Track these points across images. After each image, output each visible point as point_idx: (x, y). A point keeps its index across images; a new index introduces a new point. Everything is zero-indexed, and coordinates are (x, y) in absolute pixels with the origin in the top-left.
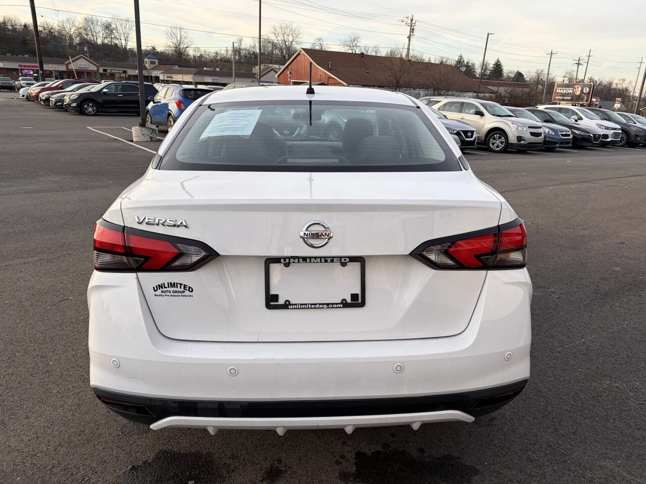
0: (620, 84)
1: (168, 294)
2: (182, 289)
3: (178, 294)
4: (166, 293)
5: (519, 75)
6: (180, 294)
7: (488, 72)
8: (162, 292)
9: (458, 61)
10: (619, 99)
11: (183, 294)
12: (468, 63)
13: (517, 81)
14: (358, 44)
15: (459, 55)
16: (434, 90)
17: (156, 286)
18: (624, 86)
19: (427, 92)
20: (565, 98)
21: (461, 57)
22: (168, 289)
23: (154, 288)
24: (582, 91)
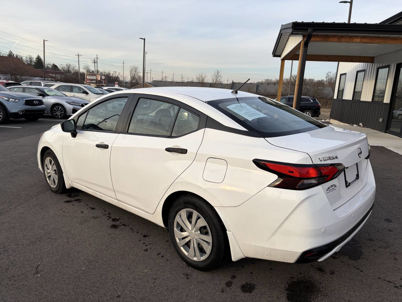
0: (114, 74)
2: (334, 187)
4: (330, 191)
5: (55, 66)
6: (333, 189)
7: (33, 64)
9: (9, 55)
12: (17, 56)
13: (55, 70)
16: (11, 75)
17: (327, 189)
18: (116, 75)
19: (6, 76)
20: (93, 82)
21: (11, 52)
22: (330, 189)
24: (101, 78)
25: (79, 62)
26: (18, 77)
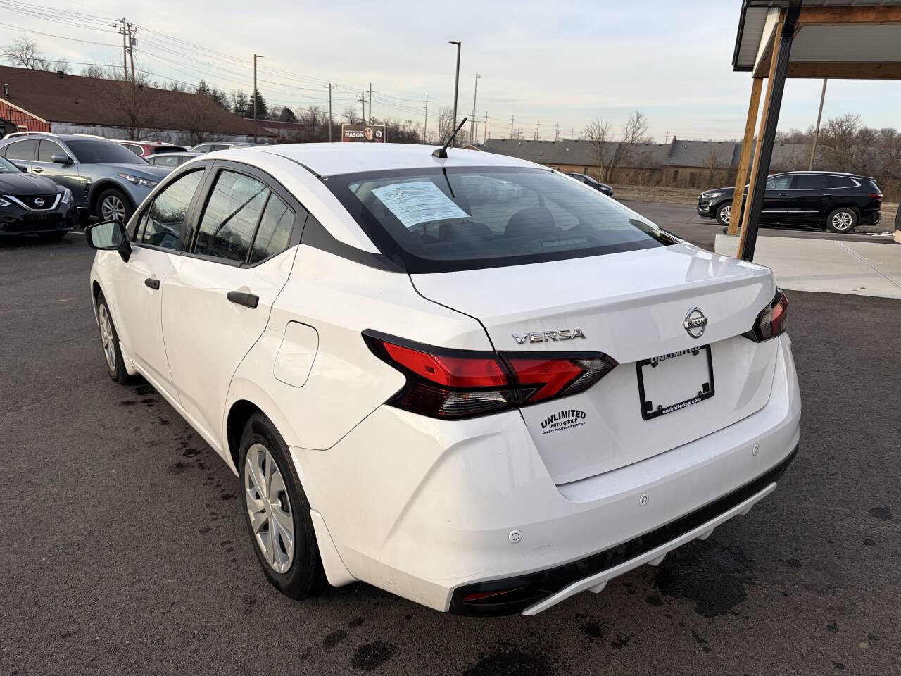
0: (407, 126)
1: (560, 427)
2: (575, 417)
3: (569, 425)
4: (557, 427)
5: (288, 113)
6: (572, 424)
7: (246, 107)
8: (552, 426)
9: (199, 90)
11: (575, 423)
12: (215, 93)
13: (288, 120)
14: (35, 56)
15: (201, 81)
16: (192, 132)
17: (546, 421)
18: (412, 129)
19: (181, 134)
21: (203, 83)
22: (558, 421)
23: (542, 424)
24: (374, 135)
25: (330, 102)
26: (204, 136)
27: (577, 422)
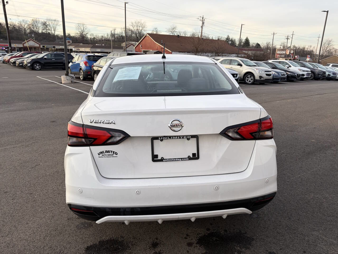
0: (309, 48)
1: (105, 156)
2: (112, 154)
3: (110, 156)
4: (104, 156)
5: (258, 45)
6: (111, 156)
7: (242, 44)
8: (102, 155)
9: (227, 39)
10: (309, 56)
11: (112, 156)
12: (232, 39)
13: (257, 48)
14: (176, 31)
16: (216, 53)
17: (100, 153)
18: (311, 49)
19: (212, 54)
20: (282, 56)
21: (228, 36)
22: (105, 154)
23: (98, 153)
24: (290, 52)
26: (220, 55)
27: (113, 156)
